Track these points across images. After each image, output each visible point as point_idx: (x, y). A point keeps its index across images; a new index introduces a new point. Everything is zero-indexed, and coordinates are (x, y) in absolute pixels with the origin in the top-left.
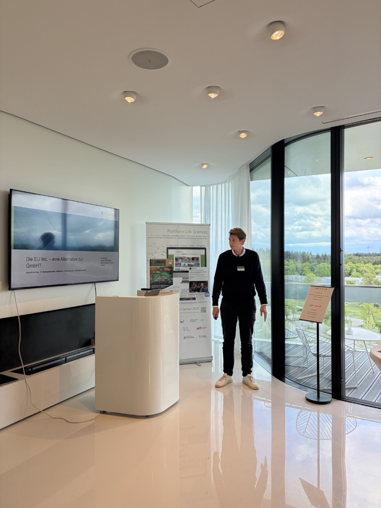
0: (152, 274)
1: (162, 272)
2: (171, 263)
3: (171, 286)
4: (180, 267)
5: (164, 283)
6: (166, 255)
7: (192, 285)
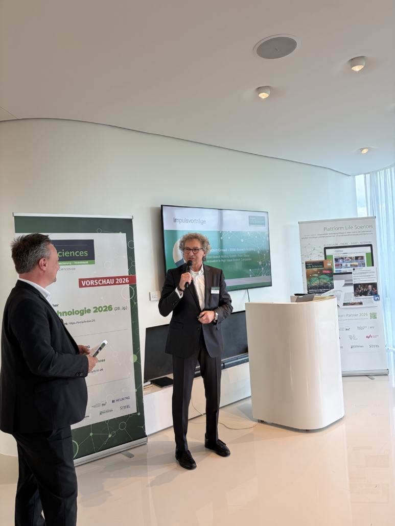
0: (309, 277)
1: (319, 275)
2: (330, 265)
3: (332, 290)
4: (341, 268)
5: (323, 287)
6: (324, 255)
7: (357, 288)
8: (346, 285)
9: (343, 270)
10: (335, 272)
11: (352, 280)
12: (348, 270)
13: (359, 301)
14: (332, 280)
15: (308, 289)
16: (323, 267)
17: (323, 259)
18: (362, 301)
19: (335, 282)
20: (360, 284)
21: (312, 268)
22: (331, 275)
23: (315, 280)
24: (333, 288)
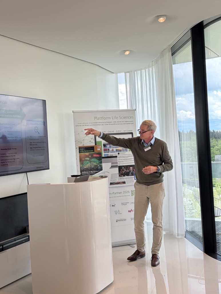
0: (81, 161)
1: (91, 158)
2: (100, 150)
3: (101, 172)
4: (109, 152)
5: (93, 169)
6: (94, 141)
7: (121, 170)
8: (112, 167)
9: (110, 154)
10: (103, 156)
11: (117, 163)
12: (114, 154)
13: (123, 181)
14: (101, 162)
15: (81, 171)
16: (94, 151)
17: (93, 144)
18: (125, 181)
19: (104, 165)
20: (124, 166)
21: (84, 152)
22: (100, 158)
23: (87, 163)
24: (102, 170)
